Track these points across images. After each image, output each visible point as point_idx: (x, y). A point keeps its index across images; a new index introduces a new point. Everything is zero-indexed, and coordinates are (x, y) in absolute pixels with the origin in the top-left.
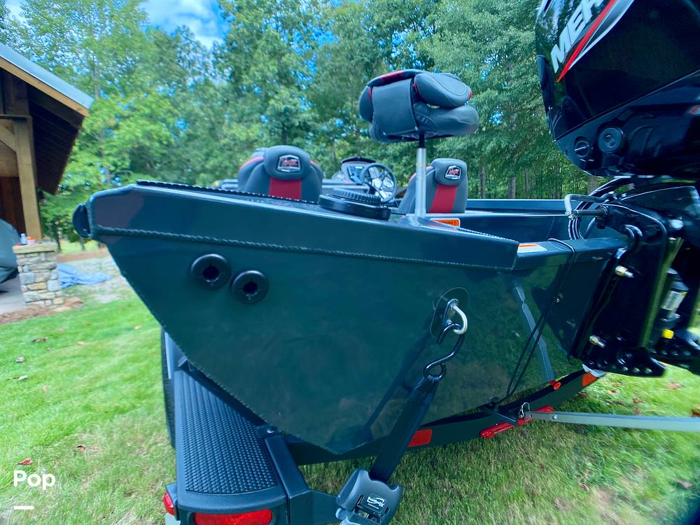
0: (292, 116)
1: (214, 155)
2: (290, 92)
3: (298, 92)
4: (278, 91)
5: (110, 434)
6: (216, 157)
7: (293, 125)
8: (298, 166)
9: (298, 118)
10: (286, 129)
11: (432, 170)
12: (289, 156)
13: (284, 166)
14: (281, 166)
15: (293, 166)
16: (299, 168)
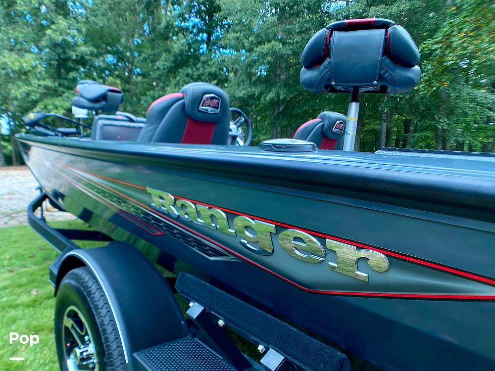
0: (69, 48)
2: (68, 23)
3: (76, 25)
4: (55, 21)
7: (69, 58)
8: (217, 108)
9: (76, 51)
10: (61, 61)
11: (321, 122)
12: (212, 95)
13: (205, 106)
14: (202, 106)
15: (214, 107)
16: (219, 110)
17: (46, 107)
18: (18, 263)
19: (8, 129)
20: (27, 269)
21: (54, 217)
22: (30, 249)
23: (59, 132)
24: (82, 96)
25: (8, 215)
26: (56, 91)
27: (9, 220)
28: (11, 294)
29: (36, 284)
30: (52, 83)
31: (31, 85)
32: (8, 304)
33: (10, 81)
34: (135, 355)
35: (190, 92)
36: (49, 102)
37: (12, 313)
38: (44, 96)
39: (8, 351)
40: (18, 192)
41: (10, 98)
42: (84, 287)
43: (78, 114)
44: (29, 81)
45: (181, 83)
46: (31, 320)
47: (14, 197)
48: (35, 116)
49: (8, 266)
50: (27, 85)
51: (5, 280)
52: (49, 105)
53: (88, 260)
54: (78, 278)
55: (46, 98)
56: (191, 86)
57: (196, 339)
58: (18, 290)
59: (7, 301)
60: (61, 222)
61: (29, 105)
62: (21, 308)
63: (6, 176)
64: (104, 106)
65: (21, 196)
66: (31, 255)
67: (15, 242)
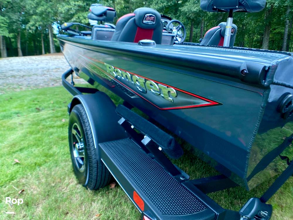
1: (42, 4)
5: (38, 178)
6: (43, 6)
8: (154, 21)
11: (219, 28)
12: (151, 14)
13: (147, 20)
14: (145, 20)
15: (152, 21)
16: (155, 22)
17: (79, 17)
18: (57, 106)
19: (58, 31)
20: (61, 109)
21: (80, 82)
22: (64, 98)
23: (82, 33)
24: (93, 13)
25: (54, 80)
26: (85, 8)
27: (55, 83)
28: (52, 121)
29: (65, 117)
30: (82, 3)
31: (70, 5)
32: (50, 126)
33: (58, 2)
34: (99, 144)
35: (138, 13)
36: (81, 15)
37: (51, 130)
38: (77, 11)
39: (46, 148)
40: (61, 68)
41: (58, 12)
42: (79, 113)
43: (92, 23)
44: (69, 3)
46: (60, 133)
47: (59, 70)
48: (67, 24)
49: (52, 107)
50: (68, 5)
51: (49, 114)
52: (81, 16)
53: (82, 101)
54: (78, 109)
55: (79, 13)
56: (139, 10)
57: (132, 140)
58: (56, 119)
59: (50, 124)
60: (83, 85)
61: (69, 16)
62: (56, 128)
63: (56, 59)
64: (105, 18)
65: (63, 70)
66: (65, 102)
67: (57, 95)
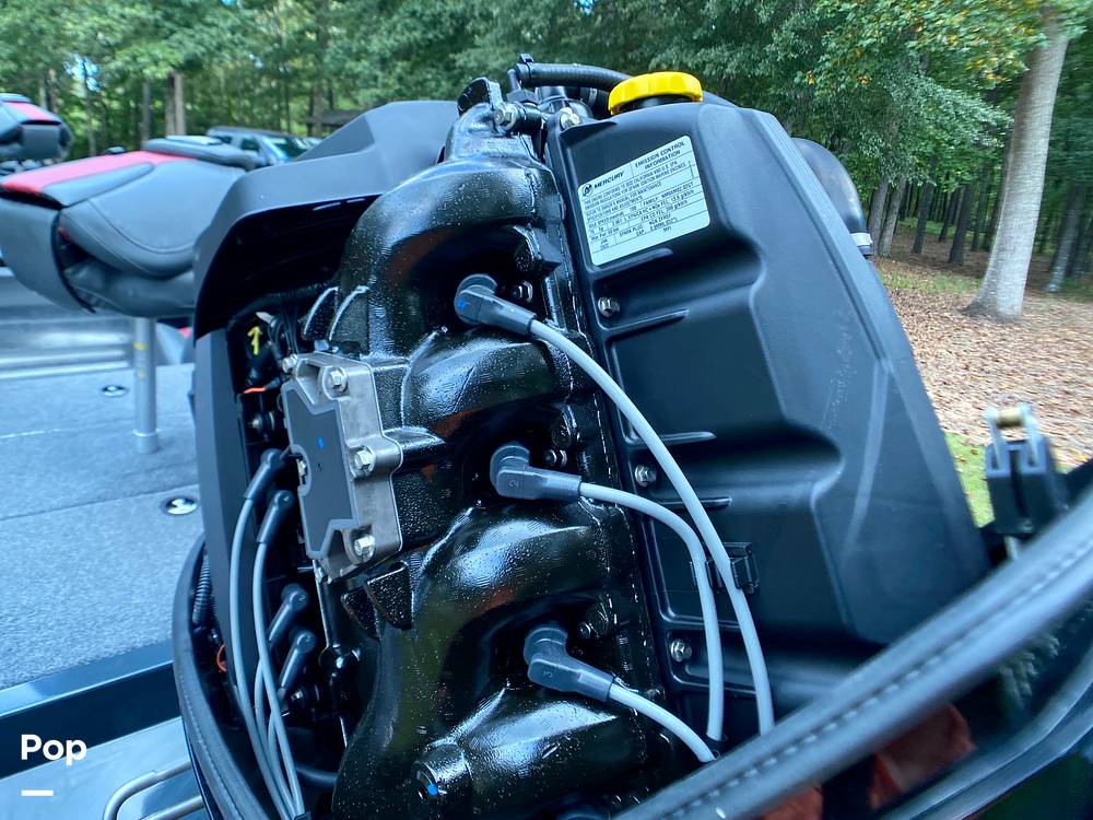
26: (157, 27)
30: (149, 13)
38: (131, 37)
45: (399, 28)
55: (138, 43)
64: (18, 152)
